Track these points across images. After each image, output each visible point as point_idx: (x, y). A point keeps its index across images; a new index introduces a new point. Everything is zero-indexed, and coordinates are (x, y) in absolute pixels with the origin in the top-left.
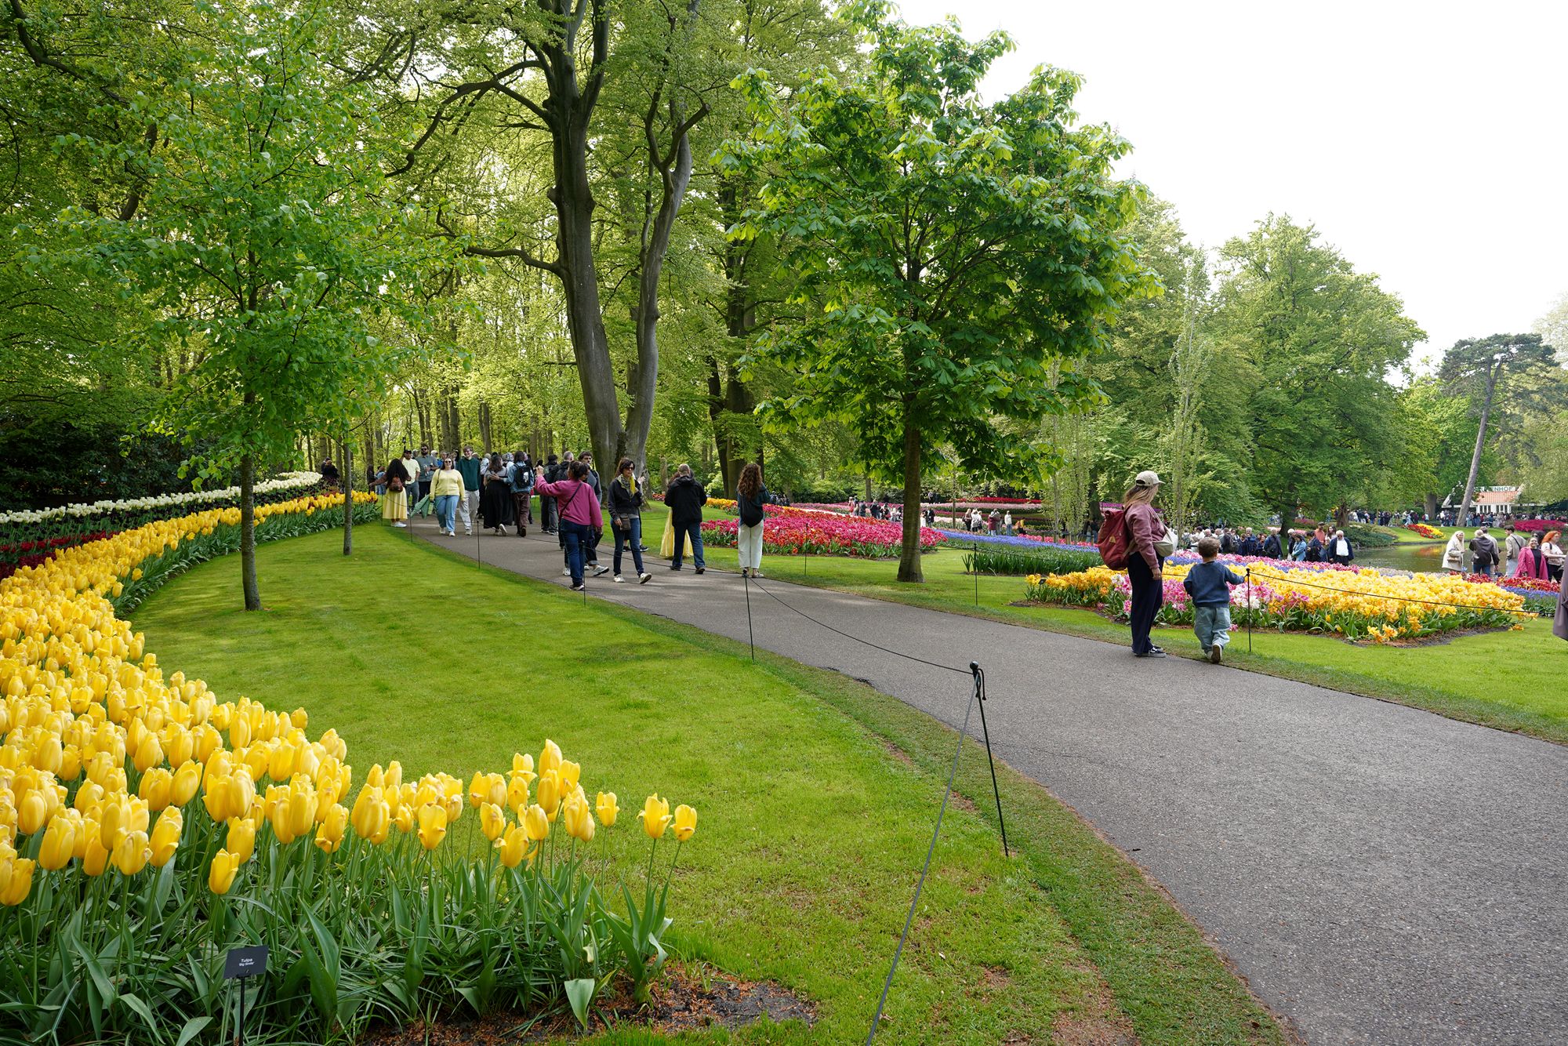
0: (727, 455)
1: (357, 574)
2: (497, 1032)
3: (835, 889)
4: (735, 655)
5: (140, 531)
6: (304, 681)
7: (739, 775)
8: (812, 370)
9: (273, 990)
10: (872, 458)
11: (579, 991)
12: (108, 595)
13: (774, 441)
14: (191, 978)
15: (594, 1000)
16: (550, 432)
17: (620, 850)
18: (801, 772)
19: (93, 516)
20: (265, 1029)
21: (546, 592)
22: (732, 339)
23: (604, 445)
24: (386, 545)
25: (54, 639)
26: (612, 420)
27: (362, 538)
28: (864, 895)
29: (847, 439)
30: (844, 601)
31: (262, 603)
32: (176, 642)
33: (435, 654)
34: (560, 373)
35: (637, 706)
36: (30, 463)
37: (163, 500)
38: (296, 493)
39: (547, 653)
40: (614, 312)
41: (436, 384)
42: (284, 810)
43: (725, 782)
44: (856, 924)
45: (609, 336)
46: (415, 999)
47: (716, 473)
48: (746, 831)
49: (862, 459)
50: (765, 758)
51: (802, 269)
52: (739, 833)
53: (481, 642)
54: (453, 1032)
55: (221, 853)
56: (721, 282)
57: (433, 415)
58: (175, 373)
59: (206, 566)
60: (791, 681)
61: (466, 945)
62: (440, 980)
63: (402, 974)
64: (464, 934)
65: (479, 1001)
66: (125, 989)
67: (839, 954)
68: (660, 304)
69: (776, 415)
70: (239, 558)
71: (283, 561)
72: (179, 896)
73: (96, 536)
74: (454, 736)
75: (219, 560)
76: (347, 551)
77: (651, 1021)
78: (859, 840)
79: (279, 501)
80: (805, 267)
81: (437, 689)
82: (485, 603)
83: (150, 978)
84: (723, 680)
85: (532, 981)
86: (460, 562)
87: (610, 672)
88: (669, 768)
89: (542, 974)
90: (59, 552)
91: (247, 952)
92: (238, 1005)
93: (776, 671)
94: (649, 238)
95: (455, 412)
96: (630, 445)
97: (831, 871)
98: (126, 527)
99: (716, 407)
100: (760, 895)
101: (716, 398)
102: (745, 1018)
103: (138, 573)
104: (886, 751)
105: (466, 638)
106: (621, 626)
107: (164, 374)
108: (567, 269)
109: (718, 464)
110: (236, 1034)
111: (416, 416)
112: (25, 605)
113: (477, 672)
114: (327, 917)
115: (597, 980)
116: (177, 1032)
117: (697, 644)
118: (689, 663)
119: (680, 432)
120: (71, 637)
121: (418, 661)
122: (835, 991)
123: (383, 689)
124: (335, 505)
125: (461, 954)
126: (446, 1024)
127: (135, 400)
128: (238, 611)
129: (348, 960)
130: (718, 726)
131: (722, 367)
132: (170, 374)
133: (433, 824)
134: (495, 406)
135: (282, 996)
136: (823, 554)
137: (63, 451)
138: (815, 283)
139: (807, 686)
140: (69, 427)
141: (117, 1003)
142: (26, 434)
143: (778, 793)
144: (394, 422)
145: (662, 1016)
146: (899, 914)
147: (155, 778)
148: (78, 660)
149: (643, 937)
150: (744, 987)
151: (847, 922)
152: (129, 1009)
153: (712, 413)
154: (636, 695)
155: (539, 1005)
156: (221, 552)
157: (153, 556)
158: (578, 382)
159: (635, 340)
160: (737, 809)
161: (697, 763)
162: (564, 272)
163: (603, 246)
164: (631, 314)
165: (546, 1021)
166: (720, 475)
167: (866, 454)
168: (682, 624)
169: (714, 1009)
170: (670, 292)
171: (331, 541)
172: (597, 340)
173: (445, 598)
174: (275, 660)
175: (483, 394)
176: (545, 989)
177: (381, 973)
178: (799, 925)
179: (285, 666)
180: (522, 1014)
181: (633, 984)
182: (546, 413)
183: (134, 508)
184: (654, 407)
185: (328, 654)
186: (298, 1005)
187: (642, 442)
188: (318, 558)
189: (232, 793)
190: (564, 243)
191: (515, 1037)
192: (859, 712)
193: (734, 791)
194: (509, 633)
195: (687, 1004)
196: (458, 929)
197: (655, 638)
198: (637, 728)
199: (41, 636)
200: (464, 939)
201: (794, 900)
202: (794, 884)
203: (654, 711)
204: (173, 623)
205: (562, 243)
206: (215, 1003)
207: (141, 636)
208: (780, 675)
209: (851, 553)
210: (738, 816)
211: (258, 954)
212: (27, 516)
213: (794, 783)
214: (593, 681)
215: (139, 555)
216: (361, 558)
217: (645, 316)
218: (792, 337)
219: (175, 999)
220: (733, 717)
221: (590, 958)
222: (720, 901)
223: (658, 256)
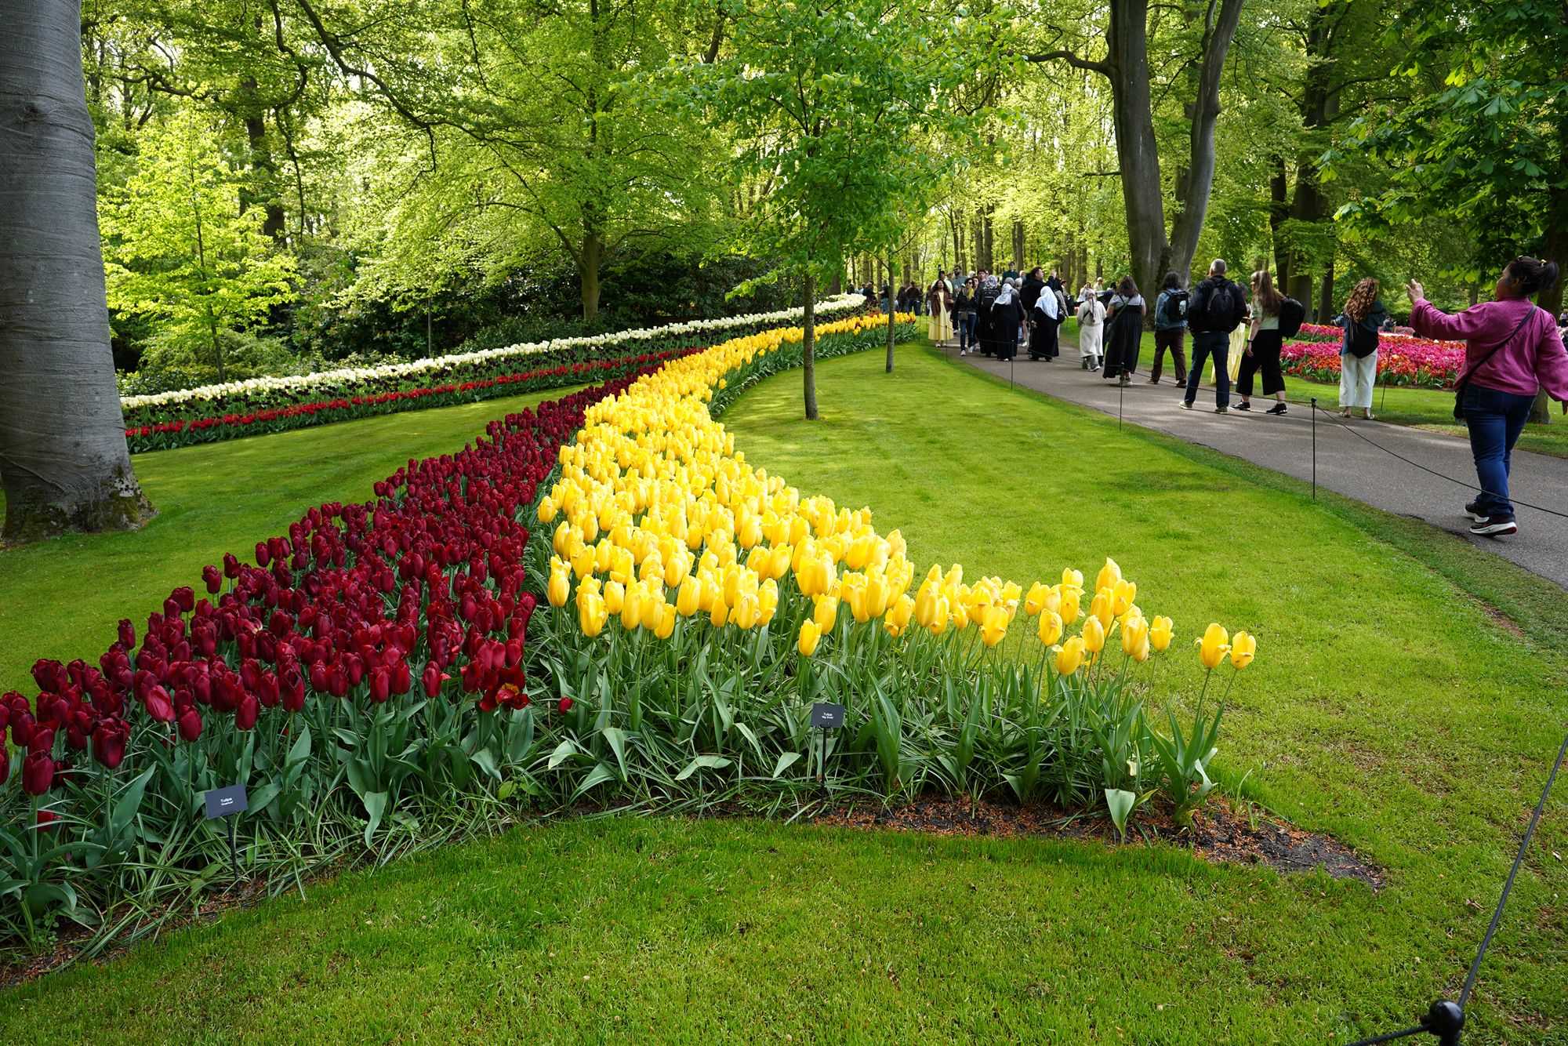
0: (1288, 270)
1: (899, 390)
2: (1037, 820)
3: (1411, 757)
4: (1291, 493)
5: (723, 347)
6: (857, 484)
7: (1294, 620)
8: (1420, 161)
9: (847, 743)
10: (1490, 267)
11: (1120, 801)
12: (703, 400)
13: (1350, 251)
14: (785, 721)
15: (1133, 813)
16: (1085, 250)
17: (1158, 676)
18: (1371, 626)
19: (687, 333)
20: (840, 774)
21: (1080, 415)
22: (1307, 131)
23: (1145, 261)
24: (923, 364)
25: (669, 434)
26: (1157, 233)
27: (904, 357)
28: (1449, 769)
29: (1452, 248)
30: (1433, 442)
31: (820, 415)
32: (753, 443)
33: (972, 469)
34: (1100, 185)
35: (1177, 536)
36: (641, 288)
37: (738, 320)
38: (844, 314)
39: (1080, 475)
40: (1168, 111)
41: (972, 203)
42: (861, 594)
43: (1277, 624)
44: (1439, 798)
45: (1158, 139)
46: (964, 776)
48: (1301, 679)
49: (1476, 267)
50: (1325, 606)
51: (1419, 32)
52: (1294, 680)
53: (1015, 460)
54: (997, 812)
55: (808, 621)
56: (1299, 61)
57: (967, 235)
58: (745, 206)
59: (772, 379)
60: (1362, 526)
61: (1011, 738)
62: (986, 764)
63: (952, 752)
64: (1009, 728)
65: (1022, 791)
66: (738, 718)
67: (1414, 825)
68: (1222, 96)
69: (1363, 219)
70: (801, 373)
71: (834, 376)
72: (772, 654)
73: (690, 351)
74: (991, 547)
75: (783, 375)
76: (889, 368)
77: (1192, 844)
78: (1445, 710)
79: (831, 321)
80: (1424, 28)
81: (973, 502)
82: (1018, 423)
83: (755, 714)
84: (1276, 518)
85: (1073, 783)
86: (992, 382)
87: (1147, 499)
88: (1212, 603)
89: (1083, 778)
90: (667, 363)
91: (826, 707)
92: (820, 748)
93: (1342, 513)
94: (1214, 19)
95: (989, 233)
96: (1175, 260)
97: (1407, 737)
98: (712, 344)
99: (1279, 214)
100: (1317, 747)
101: (1279, 203)
102: (1297, 866)
103: (723, 384)
104: (1486, 616)
105: (1000, 456)
106: (1160, 453)
107: (737, 206)
108: (1117, 67)
110: (819, 772)
111: (951, 238)
112: (647, 406)
113: (1011, 489)
114: (888, 690)
115: (1137, 796)
116: (776, 761)
117: (1245, 478)
118: (1236, 497)
119: (1232, 245)
120: (682, 433)
121: (955, 475)
122: (1407, 862)
123: (925, 498)
124: (878, 325)
125: (1006, 745)
126: (990, 803)
127: (716, 231)
128: (800, 419)
129: (906, 730)
130: (1270, 566)
131: (1291, 166)
132: (741, 206)
133: (996, 623)
134: (1030, 224)
135: (854, 750)
136: (1406, 385)
137: (664, 278)
138: (1436, 48)
139: (1380, 534)
140: (669, 257)
141: (733, 728)
142: (639, 264)
143: (1341, 643)
144: (929, 244)
145: (1204, 842)
146: (1497, 798)
147: (758, 553)
148: (687, 453)
149: (1188, 763)
150: (1295, 835)
151: (1427, 795)
152: (741, 734)
153: (1272, 222)
154: (1176, 525)
155: (1078, 806)
156: (784, 366)
157: (733, 369)
158: (1121, 194)
159: (1188, 141)
160: (1291, 654)
161: (1245, 602)
162: (1113, 70)
163: (1157, 35)
164: (1186, 111)
165: (1084, 821)
167: (1484, 260)
168: (1227, 456)
169: (1260, 848)
170: (1236, 81)
171: (874, 359)
172: (1145, 144)
173: (979, 416)
174: (832, 466)
175: (1019, 212)
176: (1085, 792)
177: (935, 747)
178: (1364, 786)
179: (840, 471)
180: (1061, 810)
181: (1173, 807)
182: (1082, 229)
183: (717, 327)
184: (1205, 219)
185: (875, 462)
186: (867, 761)
187: (1189, 257)
188: (863, 375)
189: (818, 574)
190: (1116, 37)
191: (1054, 829)
192: (1451, 568)
193: (1288, 636)
194: (1042, 454)
195: (1231, 837)
196: (1004, 720)
197: (1197, 468)
198: (1175, 558)
199: (661, 432)
200: (1009, 732)
201: (1358, 759)
202: (1359, 743)
203: (1196, 543)
204: (750, 428)
205: (1113, 37)
206: (802, 743)
207: (732, 436)
208: (1347, 518)
209: (1445, 385)
210: (1292, 662)
211: (838, 711)
212: (641, 334)
213: (1361, 637)
214: (1129, 507)
215: (724, 368)
216: (902, 375)
217: (1203, 112)
218: (1395, 122)
219: (773, 734)
220: (1288, 558)
221: (1133, 772)
222: (1270, 745)
223: (1224, 39)
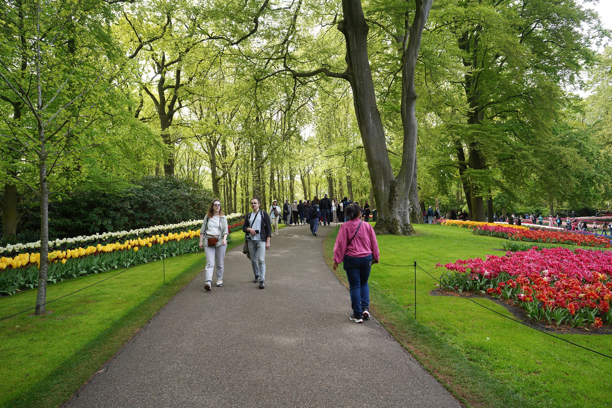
0: (471, 195)
23: (381, 190)
26: (386, 172)
45: (382, 117)
47: (464, 205)
96: (399, 189)
99: (463, 168)
101: (462, 163)
108: (352, 74)
109: (465, 200)
153: (460, 171)
162: (350, 76)
166: (466, 206)
172: (373, 118)
187: (408, 187)
205: (349, 57)
223: (413, 53)
